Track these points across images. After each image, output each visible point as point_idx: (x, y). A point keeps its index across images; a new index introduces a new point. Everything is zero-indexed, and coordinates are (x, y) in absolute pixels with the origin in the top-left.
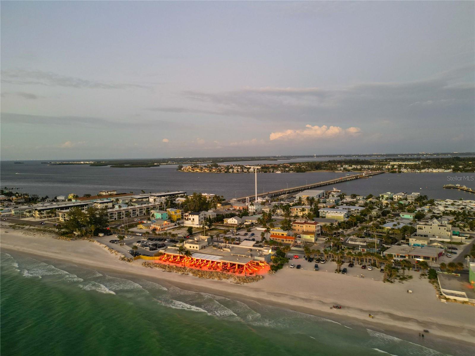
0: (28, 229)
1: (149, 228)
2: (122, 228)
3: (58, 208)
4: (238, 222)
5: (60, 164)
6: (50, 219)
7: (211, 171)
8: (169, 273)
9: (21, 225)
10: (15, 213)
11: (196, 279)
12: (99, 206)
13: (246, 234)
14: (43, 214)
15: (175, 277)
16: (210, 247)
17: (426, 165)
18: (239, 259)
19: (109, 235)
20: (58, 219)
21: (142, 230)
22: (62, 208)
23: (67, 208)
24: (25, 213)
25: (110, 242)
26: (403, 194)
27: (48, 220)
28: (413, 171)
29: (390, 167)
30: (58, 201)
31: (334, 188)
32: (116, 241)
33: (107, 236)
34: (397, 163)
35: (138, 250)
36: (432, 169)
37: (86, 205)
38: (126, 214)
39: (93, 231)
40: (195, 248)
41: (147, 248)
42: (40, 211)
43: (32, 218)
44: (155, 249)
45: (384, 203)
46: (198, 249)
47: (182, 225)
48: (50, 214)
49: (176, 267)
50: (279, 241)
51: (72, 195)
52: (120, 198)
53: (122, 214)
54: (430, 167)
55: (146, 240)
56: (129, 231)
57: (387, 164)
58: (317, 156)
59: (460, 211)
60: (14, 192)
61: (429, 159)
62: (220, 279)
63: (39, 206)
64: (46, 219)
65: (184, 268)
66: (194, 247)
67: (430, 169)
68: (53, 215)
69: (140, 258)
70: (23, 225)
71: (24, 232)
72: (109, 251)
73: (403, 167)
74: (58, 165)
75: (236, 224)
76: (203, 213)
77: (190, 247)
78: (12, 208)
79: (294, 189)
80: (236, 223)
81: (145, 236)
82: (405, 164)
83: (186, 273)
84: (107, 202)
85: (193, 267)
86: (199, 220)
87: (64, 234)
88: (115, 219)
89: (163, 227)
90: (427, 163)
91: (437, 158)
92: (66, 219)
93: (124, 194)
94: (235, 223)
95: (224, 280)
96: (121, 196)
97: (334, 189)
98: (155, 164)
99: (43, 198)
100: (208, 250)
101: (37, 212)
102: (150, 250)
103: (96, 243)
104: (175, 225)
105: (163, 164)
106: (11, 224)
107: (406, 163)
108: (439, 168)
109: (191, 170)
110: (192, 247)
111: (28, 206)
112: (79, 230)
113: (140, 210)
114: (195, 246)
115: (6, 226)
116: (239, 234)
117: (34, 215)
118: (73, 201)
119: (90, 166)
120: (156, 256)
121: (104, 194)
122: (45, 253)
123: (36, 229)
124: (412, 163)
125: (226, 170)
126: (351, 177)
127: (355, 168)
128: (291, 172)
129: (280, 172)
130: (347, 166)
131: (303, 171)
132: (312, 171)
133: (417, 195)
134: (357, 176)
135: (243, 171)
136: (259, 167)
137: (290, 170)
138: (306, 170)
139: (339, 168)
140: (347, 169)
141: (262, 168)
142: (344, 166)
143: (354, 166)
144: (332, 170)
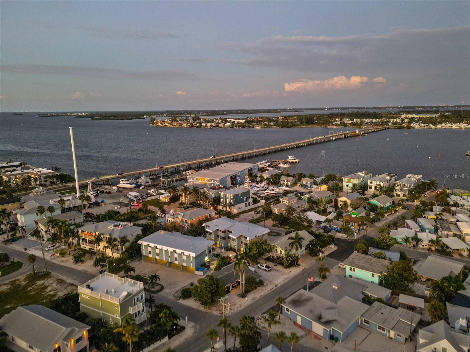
17: (444, 118)
26: (388, 178)
28: (427, 126)
29: (399, 121)
31: (289, 156)
34: (410, 116)
36: (452, 124)
45: (340, 201)
54: (449, 121)
57: (398, 117)
58: (328, 109)
61: (449, 112)
67: (449, 124)
73: (415, 121)
82: (419, 118)
90: (446, 116)
91: (459, 111)
97: (290, 158)
107: (421, 116)
108: (461, 122)
124: (428, 116)
125: (198, 125)
126: (337, 135)
127: (354, 122)
128: (273, 127)
129: (260, 128)
130: (347, 119)
131: (289, 126)
132: (300, 126)
133: (415, 181)
134: (348, 134)
135: (218, 126)
136: (243, 121)
137: (275, 125)
138: (294, 125)
139: (335, 122)
140: (344, 123)
141: (247, 122)
142: (344, 120)
143: (355, 120)
144: (326, 125)
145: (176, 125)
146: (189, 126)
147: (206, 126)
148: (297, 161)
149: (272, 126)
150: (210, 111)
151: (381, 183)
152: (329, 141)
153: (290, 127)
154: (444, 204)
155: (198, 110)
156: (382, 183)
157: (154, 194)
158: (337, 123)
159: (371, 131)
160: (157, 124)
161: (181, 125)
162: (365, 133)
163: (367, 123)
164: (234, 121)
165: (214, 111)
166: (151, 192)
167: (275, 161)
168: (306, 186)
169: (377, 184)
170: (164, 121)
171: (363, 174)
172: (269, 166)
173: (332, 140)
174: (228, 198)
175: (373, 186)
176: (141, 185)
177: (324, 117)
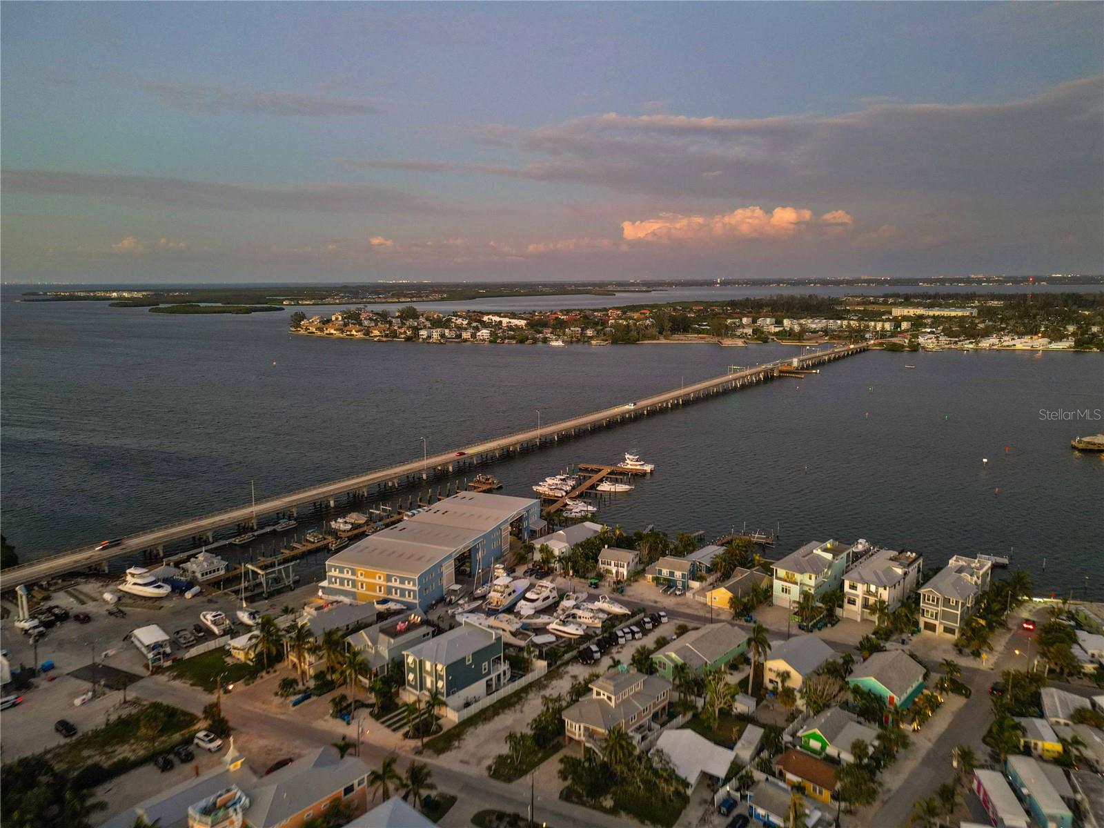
17: (991, 320)
26: (898, 569)
28: (956, 342)
29: (887, 326)
31: (627, 455)
34: (911, 312)
36: (1013, 338)
45: (770, 670)
54: (1004, 329)
57: (884, 314)
58: (724, 283)
61: (997, 296)
67: (1005, 338)
73: (925, 326)
82: (934, 317)
90: (993, 310)
97: (628, 461)
107: (936, 312)
108: (1033, 332)
124: (953, 314)
125: (409, 333)
127: (786, 331)
128: (594, 342)
129: (561, 344)
130: (768, 320)
131: (632, 338)
132: (658, 339)
133: (976, 583)
134: (772, 370)
135: (460, 336)
136: (522, 323)
137: (598, 335)
138: (643, 334)
139: (741, 330)
140: (763, 333)
141: (531, 325)
142: (760, 322)
143: (786, 322)
144: (718, 335)
145: (355, 333)
146: (386, 336)
147: (429, 337)
148: (648, 468)
149: (591, 338)
150: (447, 286)
151: (881, 590)
153: (633, 342)
154: (1066, 671)
155: (419, 281)
156: (885, 589)
157: (216, 630)
158: (745, 331)
159: (826, 358)
160: (307, 329)
161: (367, 333)
163: (815, 332)
164: (501, 322)
165: (458, 285)
166: (209, 623)
167: (590, 467)
168: (668, 585)
169: (868, 592)
170: (329, 321)
171: (826, 554)
173: (735, 389)
174: (430, 674)
175: (857, 596)
176: (190, 585)
177: (713, 310)
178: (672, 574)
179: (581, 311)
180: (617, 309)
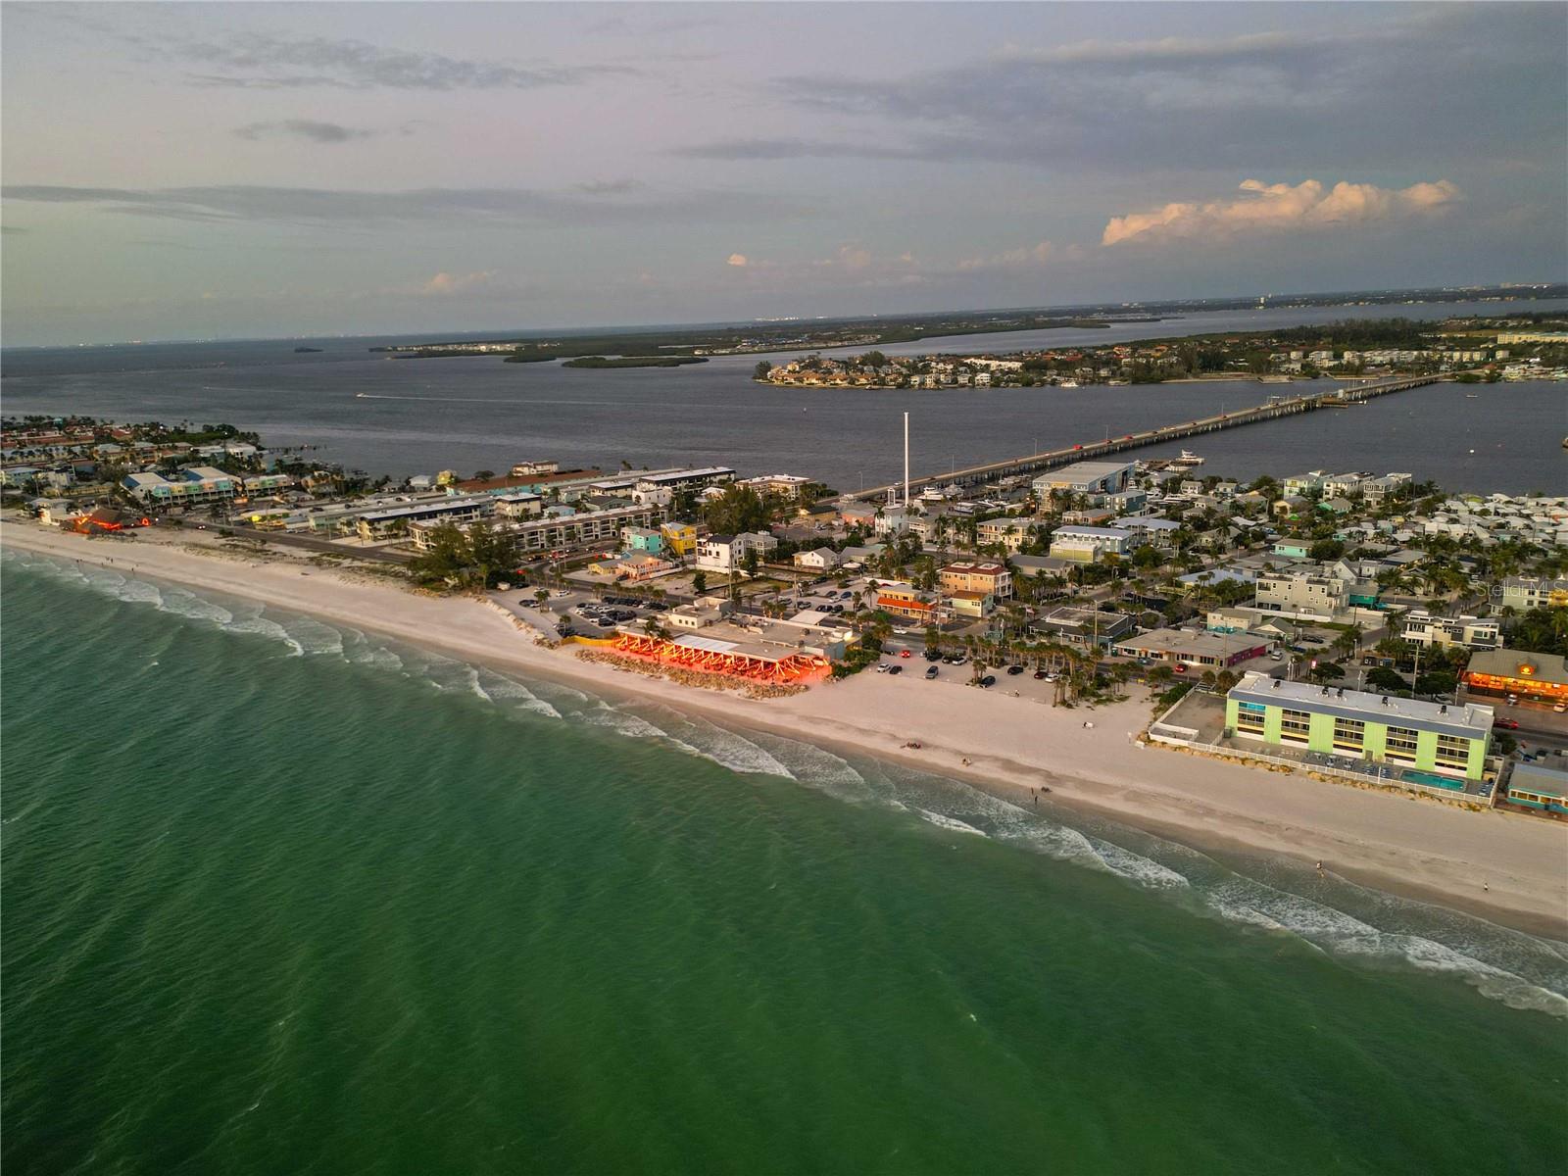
0: (349, 567)
1: (614, 572)
2: (552, 570)
3: (412, 516)
4: (826, 562)
5: (420, 355)
6: (395, 541)
7: (853, 383)
8: (625, 674)
9: (333, 557)
10: (318, 525)
11: (674, 687)
12: (507, 509)
13: (831, 594)
14: (380, 530)
15: (635, 683)
16: (723, 623)
18: (769, 651)
19: (521, 588)
20: (413, 544)
21: (597, 576)
22: (421, 516)
23: (432, 515)
24: (338, 526)
25: (521, 603)
26: (1356, 478)
27: (391, 545)
28: (1548, 373)
29: (1478, 356)
30: (413, 490)
31: (1184, 452)
32: (532, 601)
33: (517, 590)
34: (1523, 338)
35: (573, 624)
37: (476, 507)
38: (567, 535)
39: (485, 577)
40: (690, 623)
41: (594, 620)
42: (371, 522)
43: (356, 539)
44: (610, 624)
45: (1277, 506)
46: (696, 627)
47: (691, 567)
48: (395, 532)
49: (642, 661)
50: (897, 613)
51: (447, 473)
52: (562, 487)
53: (557, 533)
55: (599, 601)
56: (563, 580)
57: (1485, 342)
59: (1484, 535)
60: (308, 461)
62: (720, 689)
63: (370, 505)
64: (386, 542)
65: (655, 666)
66: (687, 622)
68: (402, 533)
69: (573, 642)
70: (337, 556)
71: (340, 574)
72: (514, 625)
73: (1525, 354)
74: (415, 357)
75: (820, 568)
76: (741, 537)
77: (680, 621)
78: (308, 509)
79: (1061, 456)
80: (821, 564)
81: (598, 592)
83: (658, 675)
84: (528, 500)
85: (676, 665)
86: (732, 556)
87: (424, 582)
88: (542, 545)
89: (645, 570)
92: (430, 543)
93: (576, 472)
94: (819, 565)
95: (727, 691)
96: (568, 480)
97: (1184, 455)
98: (696, 353)
99: (377, 482)
100: (717, 630)
101: (366, 526)
102: (600, 625)
103: (490, 606)
104: (677, 566)
105: (720, 352)
106: (311, 554)
109: (792, 381)
110: (684, 622)
111: (343, 505)
112: (457, 575)
113: (603, 523)
114: (691, 619)
115: (301, 558)
116: (816, 593)
117: (358, 531)
118: (450, 491)
119: (506, 360)
120: (607, 638)
121: (526, 470)
122: (386, 624)
123: (367, 568)
125: (896, 380)
126: (1287, 406)
127: (1343, 365)
128: (1112, 382)
129: (1075, 385)
130: (1324, 353)
131: (1157, 378)
132: (1186, 378)
133: (1398, 481)
134: (1314, 401)
136: (1016, 365)
137: (1114, 375)
138: (1167, 373)
139: (1288, 365)
140: (1313, 368)
141: (1027, 367)
142: (1313, 356)
143: (1347, 355)
144: (1258, 372)
145: (840, 382)
146: (875, 383)
147: (922, 383)
148: (1200, 460)
149: (1106, 378)
152: (1264, 420)
153: (1158, 381)
156: (1346, 485)
158: (1292, 366)
159: (1380, 391)
162: (1363, 399)
163: (1381, 365)
164: (989, 365)
169: (1337, 488)
171: (1317, 475)
172: (1149, 468)
173: (1274, 418)
175: (1331, 490)
177: (1253, 343)
178: (1225, 490)
179: (1080, 350)
180: (1125, 345)
